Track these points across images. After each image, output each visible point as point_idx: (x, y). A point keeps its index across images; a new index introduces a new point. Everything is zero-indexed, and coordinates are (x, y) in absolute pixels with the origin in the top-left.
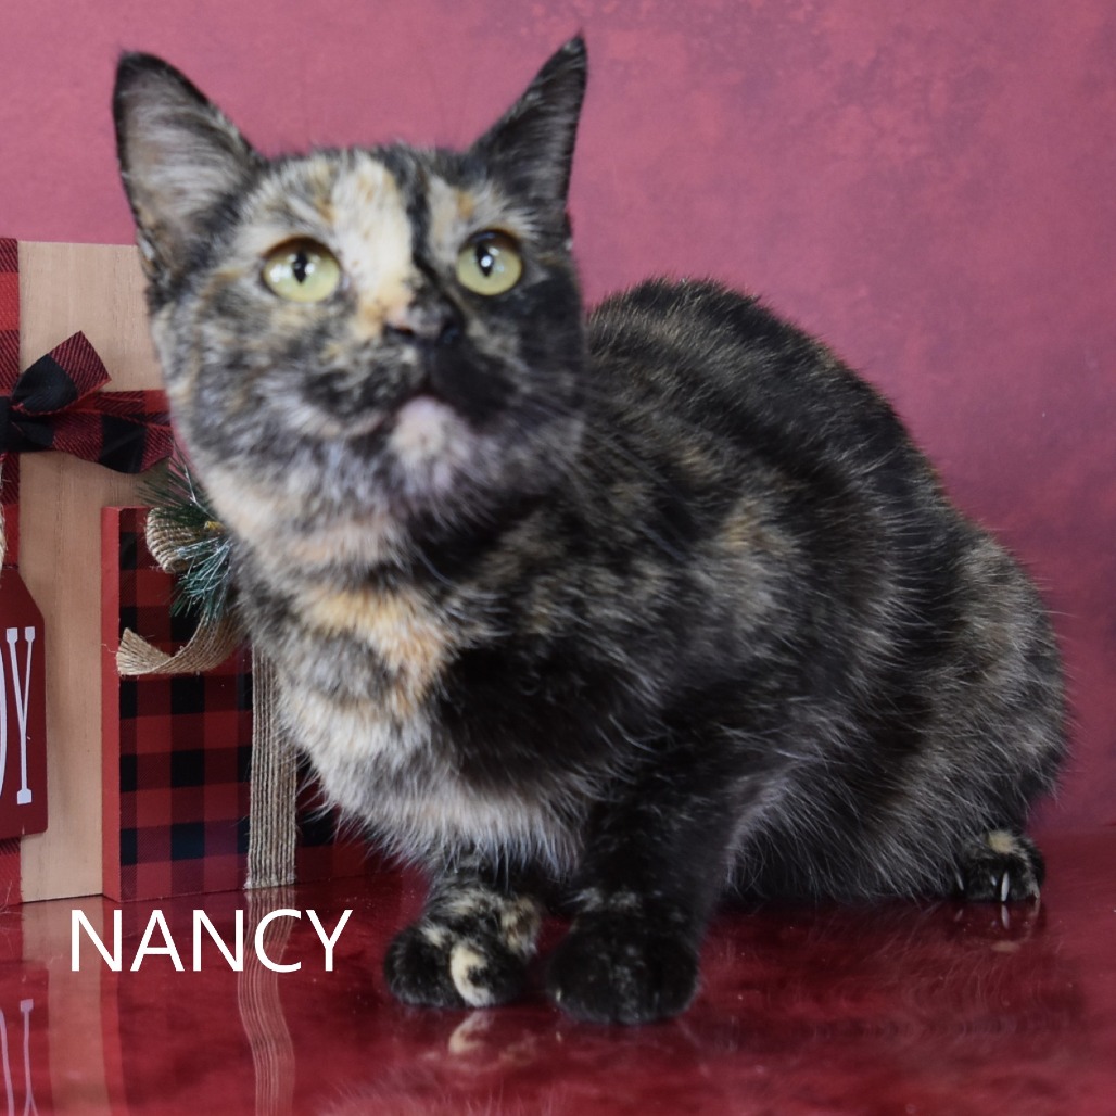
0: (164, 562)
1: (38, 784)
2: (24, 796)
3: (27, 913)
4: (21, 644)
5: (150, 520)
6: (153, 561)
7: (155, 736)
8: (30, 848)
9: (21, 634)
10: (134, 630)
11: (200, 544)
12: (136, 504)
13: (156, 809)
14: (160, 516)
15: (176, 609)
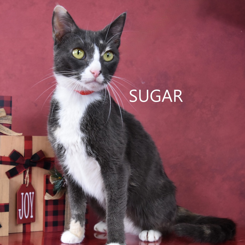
0: (52, 183)
1: (34, 215)
2: (32, 217)
3: (32, 233)
4: (32, 195)
5: (50, 177)
6: (50, 183)
7: (51, 208)
8: (32, 224)
9: (32, 193)
10: (48, 193)
11: (57, 181)
12: (48, 174)
13: (50, 219)
14: (52, 176)
15: (54, 190)
